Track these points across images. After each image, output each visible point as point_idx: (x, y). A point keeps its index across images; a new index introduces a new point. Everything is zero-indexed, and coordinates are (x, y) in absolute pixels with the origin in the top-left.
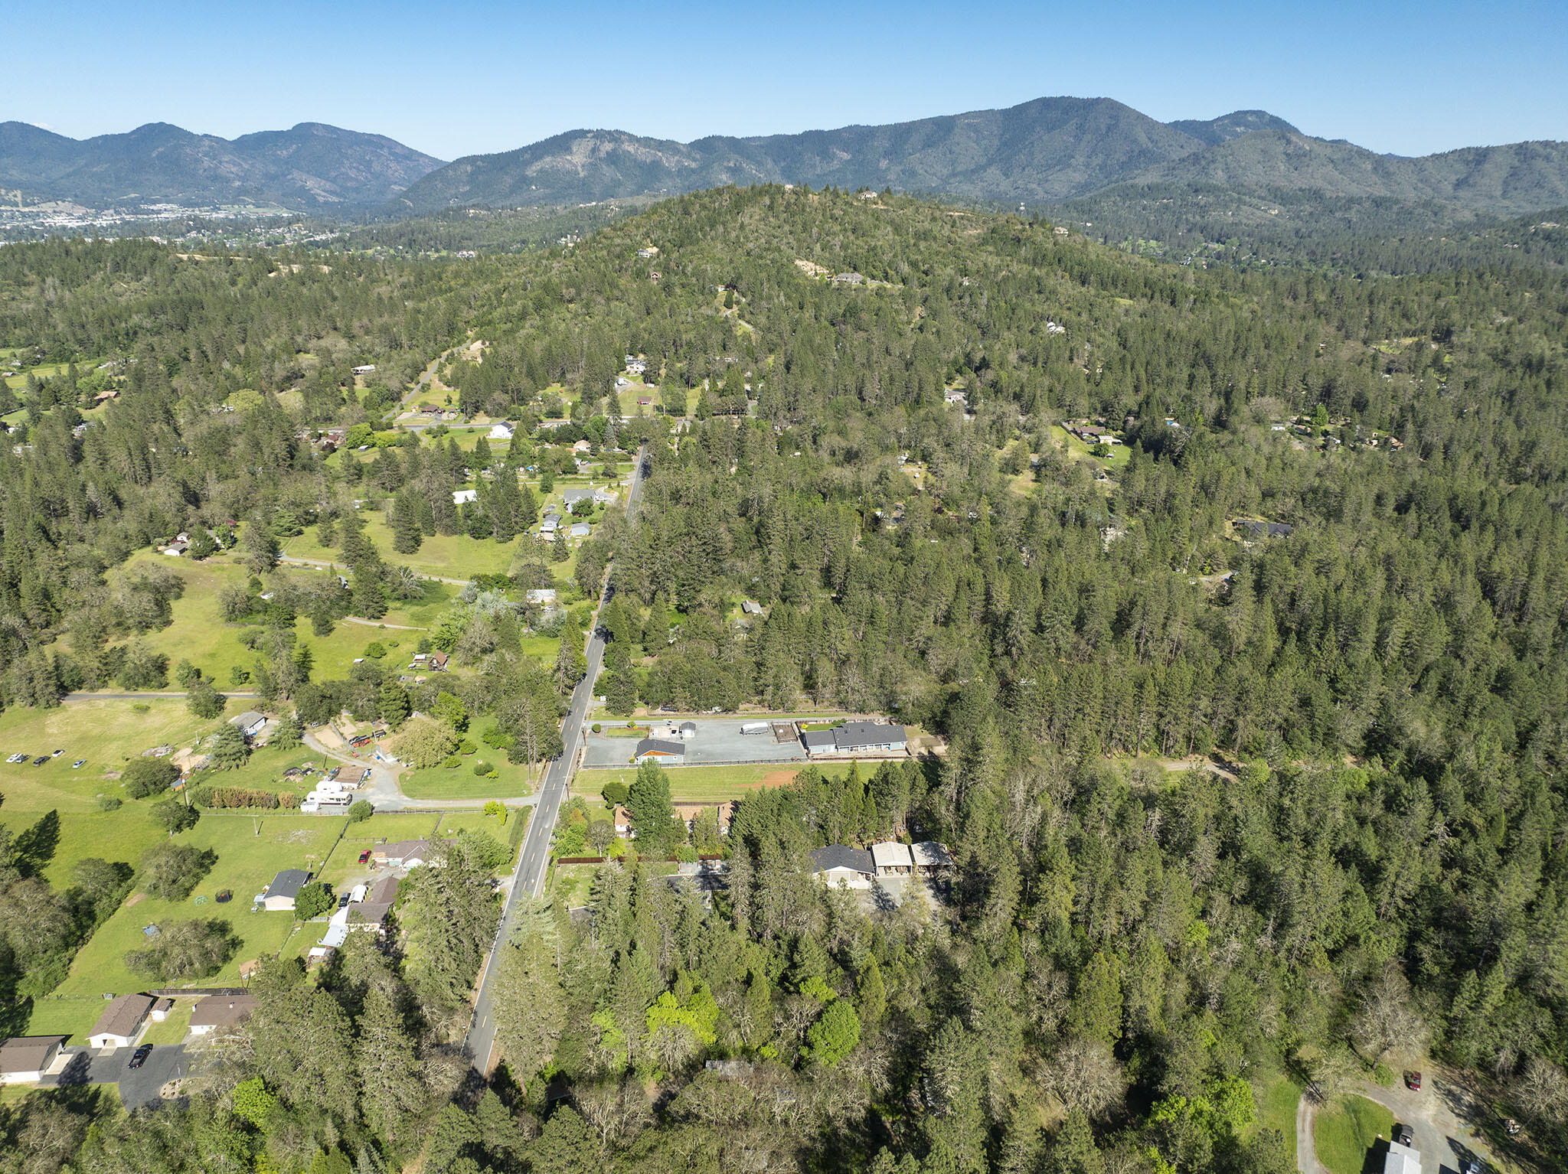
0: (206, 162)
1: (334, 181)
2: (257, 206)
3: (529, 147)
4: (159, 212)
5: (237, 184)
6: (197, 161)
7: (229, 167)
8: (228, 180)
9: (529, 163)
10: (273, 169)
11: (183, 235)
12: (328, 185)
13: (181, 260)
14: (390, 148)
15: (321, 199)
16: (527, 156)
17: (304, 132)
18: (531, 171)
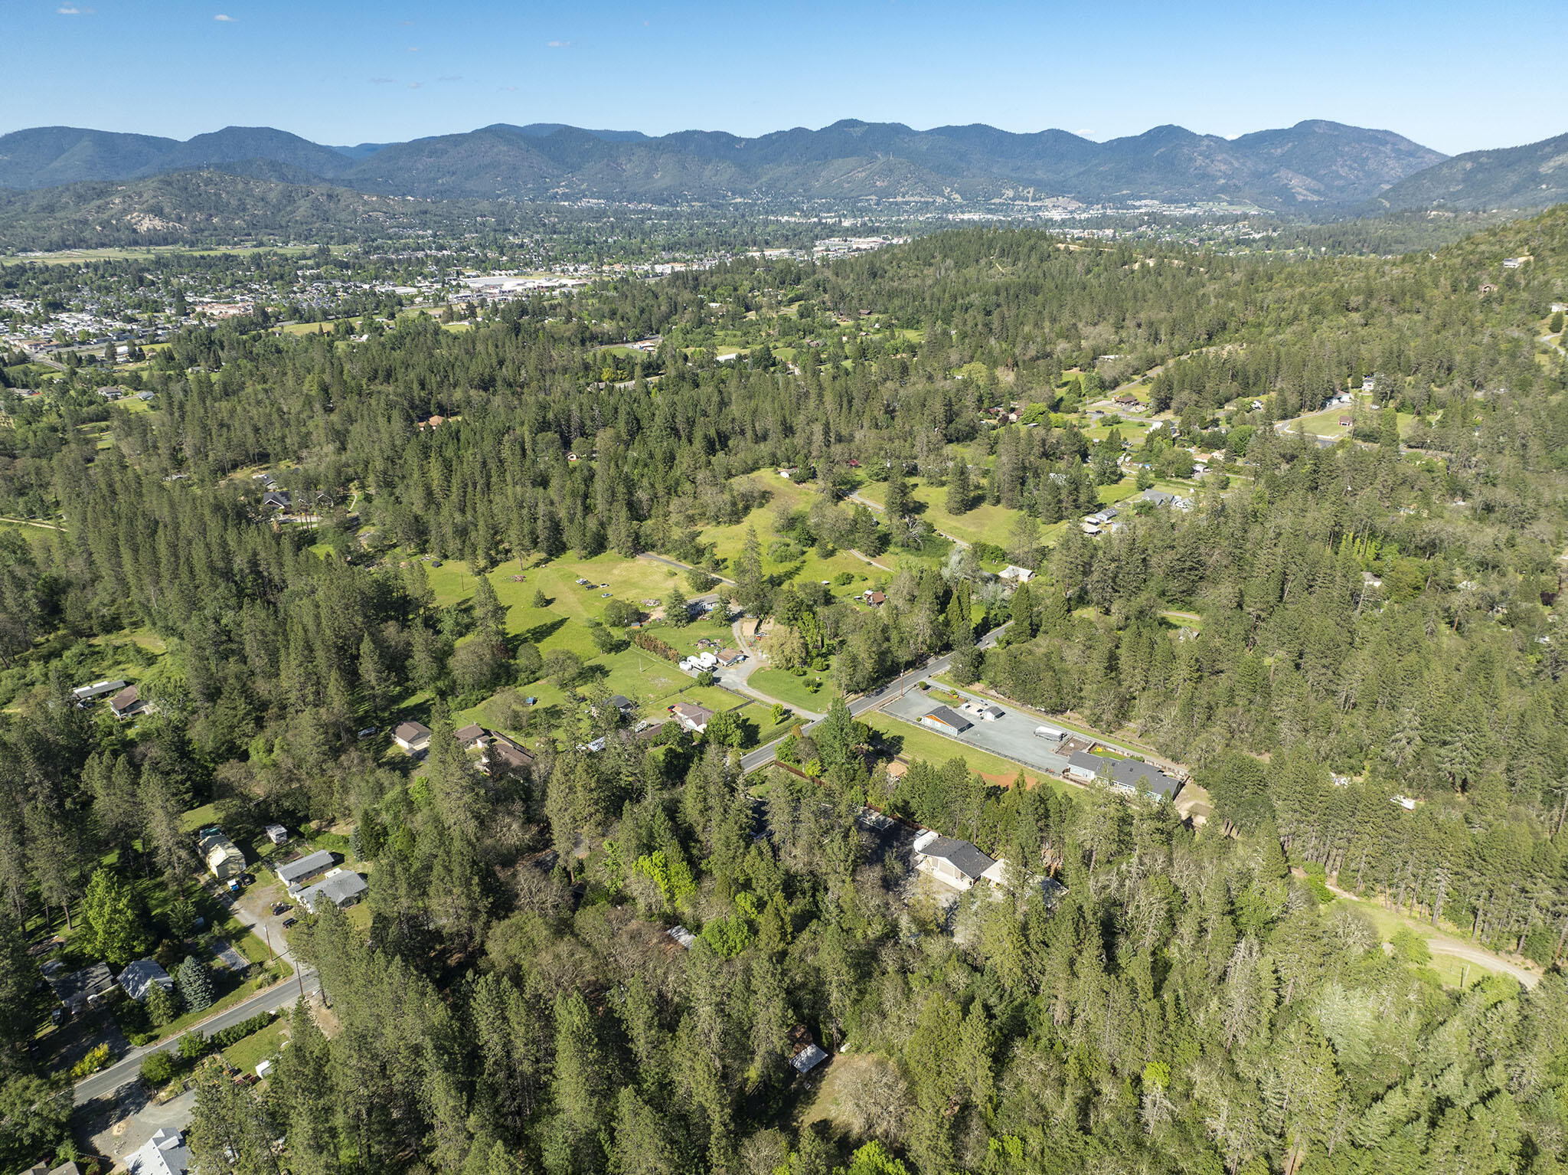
0: (1200, 161)
1: (1319, 179)
2: (1231, 203)
3: (1555, 139)
4: (1139, 207)
5: (1222, 181)
6: (1191, 160)
7: (1220, 166)
8: (1215, 178)
9: (1547, 158)
10: (1262, 167)
11: (1135, 229)
12: (1313, 184)
13: (1058, 250)
14: (1394, 144)
15: (1300, 198)
16: (1548, 150)
17: (1306, 129)
18: (1546, 168)
